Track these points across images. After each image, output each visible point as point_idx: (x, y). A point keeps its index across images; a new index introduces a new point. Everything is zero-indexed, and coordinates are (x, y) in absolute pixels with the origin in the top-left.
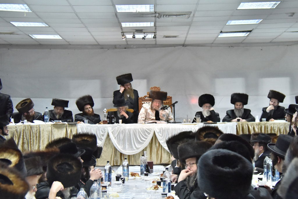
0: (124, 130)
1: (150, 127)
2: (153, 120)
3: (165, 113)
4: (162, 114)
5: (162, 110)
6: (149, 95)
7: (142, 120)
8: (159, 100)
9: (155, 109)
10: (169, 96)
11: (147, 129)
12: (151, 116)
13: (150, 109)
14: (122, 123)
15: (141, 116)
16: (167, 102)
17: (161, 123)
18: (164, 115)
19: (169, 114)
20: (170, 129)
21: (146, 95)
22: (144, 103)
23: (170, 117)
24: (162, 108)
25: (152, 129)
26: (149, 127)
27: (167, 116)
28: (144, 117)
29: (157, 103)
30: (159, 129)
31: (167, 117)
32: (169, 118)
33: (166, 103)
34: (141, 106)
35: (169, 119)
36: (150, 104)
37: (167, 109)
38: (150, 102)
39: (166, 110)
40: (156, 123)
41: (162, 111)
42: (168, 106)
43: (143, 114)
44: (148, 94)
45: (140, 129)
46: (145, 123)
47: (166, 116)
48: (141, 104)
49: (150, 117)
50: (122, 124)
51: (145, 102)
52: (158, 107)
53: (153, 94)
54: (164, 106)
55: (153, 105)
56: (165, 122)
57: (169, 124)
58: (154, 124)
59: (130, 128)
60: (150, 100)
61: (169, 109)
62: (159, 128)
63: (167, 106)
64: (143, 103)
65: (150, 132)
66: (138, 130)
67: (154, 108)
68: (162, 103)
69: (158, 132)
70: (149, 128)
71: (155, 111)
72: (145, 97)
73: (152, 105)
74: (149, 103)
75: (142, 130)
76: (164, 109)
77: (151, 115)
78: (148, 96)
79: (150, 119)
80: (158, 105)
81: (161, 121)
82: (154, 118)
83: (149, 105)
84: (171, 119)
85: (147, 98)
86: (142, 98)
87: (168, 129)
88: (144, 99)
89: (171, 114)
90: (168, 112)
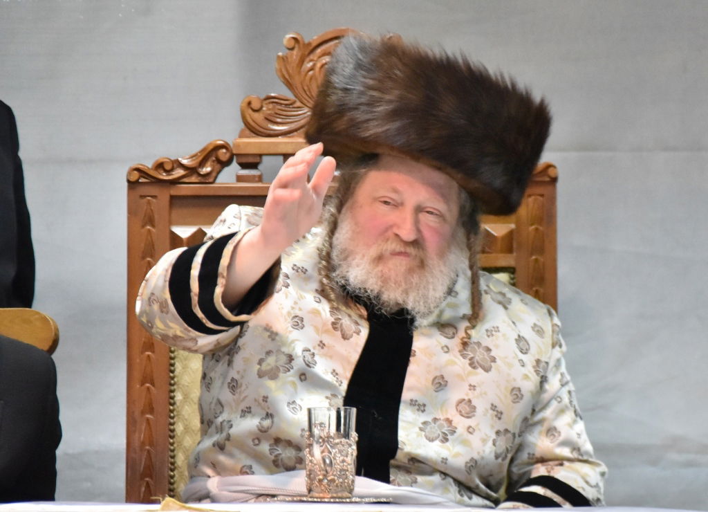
16: (499, 230)
23: (554, 434)
31: (510, 444)
44: (250, 129)
47: (499, 416)
64: (184, 232)
71: (365, 333)
72: (216, 156)
85: (240, 179)
86: (179, 172)
88: (207, 179)
89: (570, 392)
90: (526, 377)
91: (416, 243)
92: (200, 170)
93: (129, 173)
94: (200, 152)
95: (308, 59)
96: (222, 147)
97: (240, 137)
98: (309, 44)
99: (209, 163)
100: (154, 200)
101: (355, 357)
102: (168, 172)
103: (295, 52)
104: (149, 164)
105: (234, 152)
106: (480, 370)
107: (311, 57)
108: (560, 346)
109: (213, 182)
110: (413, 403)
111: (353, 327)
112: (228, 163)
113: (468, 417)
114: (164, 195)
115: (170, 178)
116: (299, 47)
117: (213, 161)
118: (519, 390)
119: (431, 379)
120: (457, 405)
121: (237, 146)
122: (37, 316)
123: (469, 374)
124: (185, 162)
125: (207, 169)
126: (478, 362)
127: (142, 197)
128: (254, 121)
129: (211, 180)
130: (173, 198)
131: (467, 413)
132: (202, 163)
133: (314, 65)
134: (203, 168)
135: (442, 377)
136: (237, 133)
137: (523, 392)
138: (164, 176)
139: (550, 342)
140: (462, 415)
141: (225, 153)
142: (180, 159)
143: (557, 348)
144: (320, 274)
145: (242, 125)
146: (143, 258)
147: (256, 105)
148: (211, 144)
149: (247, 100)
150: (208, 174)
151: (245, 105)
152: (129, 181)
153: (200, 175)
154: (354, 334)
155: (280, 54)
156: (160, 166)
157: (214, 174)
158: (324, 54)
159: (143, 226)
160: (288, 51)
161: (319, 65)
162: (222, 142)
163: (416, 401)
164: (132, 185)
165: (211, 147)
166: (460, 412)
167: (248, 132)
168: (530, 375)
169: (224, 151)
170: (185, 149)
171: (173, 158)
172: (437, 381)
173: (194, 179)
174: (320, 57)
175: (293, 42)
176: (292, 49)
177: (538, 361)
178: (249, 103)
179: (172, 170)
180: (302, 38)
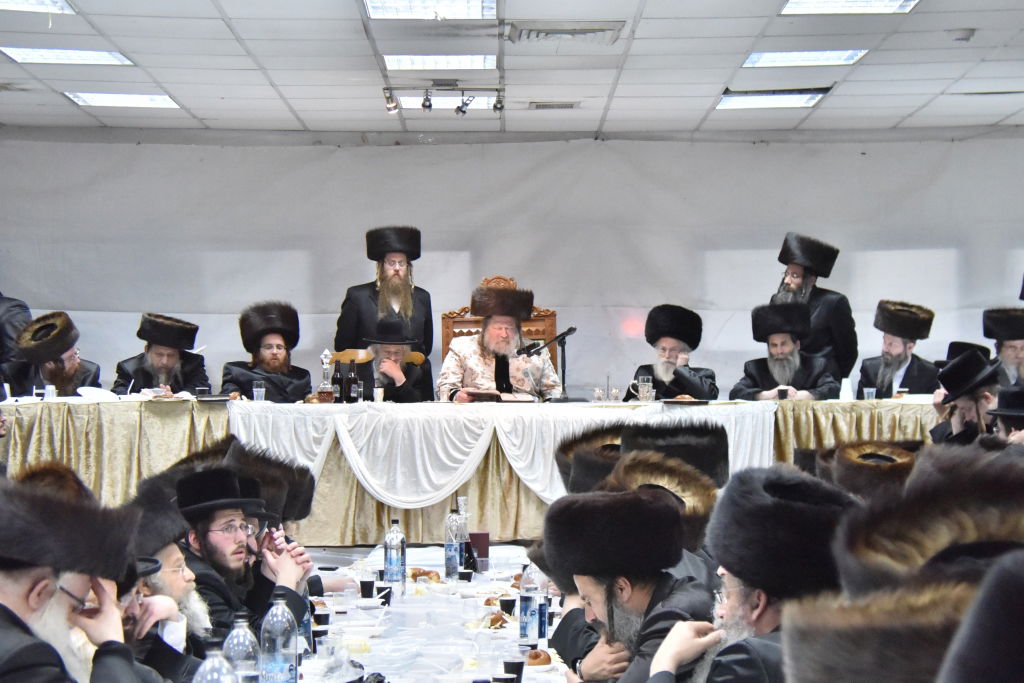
0: (391, 423)
1: (481, 416)
3: (531, 365)
4: (518, 370)
5: (519, 357)
8: (508, 319)
9: (493, 351)
10: (544, 309)
11: (470, 421)
12: (479, 378)
13: (475, 354)
16: (541, 329)
18: (526, 374)
19: (543, 370)
20: (548, 422)
23: (548, 378)
24: (523, 348)
25: (485, 423)
26: (477, 415)
27: (538, 375)
29: (501, 329)
30: (510, 422)
31: (538, 382)
32: (545, 381)
33: (537, 332)
37: (539, 354)
39: (535, 356)
41: (521, 360)
42: (541, 343)
45: (448, 422)
47: (533, 375)
49: (479, 381)
52: (507, 340)
53: (484, 299)
54: (528, 342)
55: (486, 338)
59: (413, 416)
60: (476, 323)
61: (544, 353)
62: (511, 418)
63: (539, 345)
65: (478, 431)
66: (437, 425)
67: (491, 348)
69: (507, 430)
70: (478, 418)
71: (494, 362)
73: (482, 338)
74: (476, 333)
75: (452, 423)
76: (529, 355)
77: (481, 375)
80: (504, 335)
81: (515, 394)
82: (493, 385)
86: (455, 315)
87: (542, 423)
88: (462, 317)
90: (542, 364)
91: (507, 337)
92: (460, 314)
94: (460, 309)
99: (463, 312)
104: (447, 313)
110: (513, 377)
114: (452, 321)
115: (453, 316)
118: (539, 368)
119: (516, 369)
120: (524, 374)
124: (457, 312)
125: (462, 314)
126: (530, 361)
129: (464, 317)
131: (527, 376)
132: (461, 312)
135: (519, 368)
137: (541, 368)
138: (451, 316)
148: (462, 307)
154: (492, 363)
156: (450, 313)
157: (464, 315)
159: (446, 329)
164: (443, 318)
166: (525, 376)
170: (456, 309)
171: (454, 311)
173: (459, 316)
179: (453, 314)
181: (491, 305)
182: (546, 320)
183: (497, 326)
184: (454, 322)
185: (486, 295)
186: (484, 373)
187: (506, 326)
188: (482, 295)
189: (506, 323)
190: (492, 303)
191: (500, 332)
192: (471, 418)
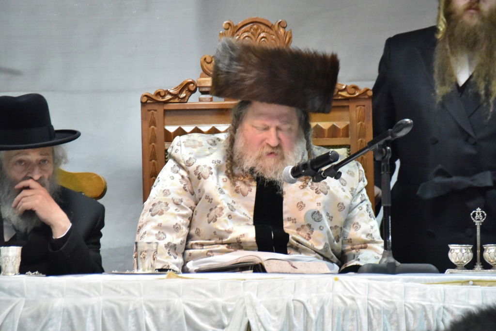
0: (36, 317)
1: (220, 301)
2: (238, 245)
3: (322, 197)
4: (301, 205)
5: (299, 183)
6: (216, 75)
7: (162, 243)
8: (284, 109)
9: (252, 170)
10: (355, 88)
11: (197, 310)
12: (223, 218)
13: (219, 169)
14: (23, 269)
15: (159, 219)
16: (341, 125)
17: (294, 269)
18: (316, 216)
19: (351, 209)
20: (356, 312)
21: (193, 73)
22: (180, 132)
23: (357, 226)
24: (305, 166)
25: (229, 315)
26: (213, 298)
27: (340, 219)
28: (176, 228)
29: (267, 129)
30: (278, 313)
31: (340, 233)
32: (352, 233)
33: (334, 132)
34: (160, 155)
35: (350, 241)
36: (223, 137)
37: (337, 176)
38: (222, 127)
39: (330, 181)
40: (259, 268)
41: (304, 187)
42: (343, 153)
43: (172, 208)
44: (206, 73)
45: (154, 314)
46: (185, 270)
47: (331, 219)
48: (161, 136)
49: (222, 224)
50: (23, 277)
51: (188, 128)
53: (236, 67)
54: (319, 152)
55: (239, 144)
56: (324, 265)
57: (351, 277)
58: (249, 275)
59: (82, 302)
60: (221, 112)
61: (351, 174)
62: (281, 306)
63: (336, 156)
64: (172, 129)
66: (131, 320)
67: (248, 164)
68: (305, 126)
70: (215, 305)
71: (254, 189)
72: (188, 88)
73: (232, 141)
74: (214, 131)
75: (162, 315)
76: (318, 177)
77: (226, 211)
78: (208, 82)
79: (219, 238)
80: (273, 142)
81: (293, 255)
82: (250, 233)
83: (214, 143)
84: (364, 245)
85: (200, 100)
86: (168, 97)
87: (345, 313)
88: (184, 100)
89: (367, 205)
90: (346, 197)
91: (279, 146)
92: (179, 96)
93: (142, 98)
94: (180, 86)
95: (236, 35)
96: (191, 83)
97: (201, 77)
98: (237, 26)
99: (184, 91)
100: (156, 112)
101: (252, 203)
102: (163, 97)
103: (229, 30)
104: (152, 93)
105: (198, 85)
106: (322, 194)
107: (238, 33)
108: (364, 181)
109: (186, 102)
110: (289, 219)
111: (247, 189)
112: (194, 91)
113: (319, 221)
114: (160, 110)
115: (164, 100)
116: (231, 28)
117: (187, 91)
118: (343, 204)
119: (296, 204)
120: (312, 216)
121: (200, 82)
122: (95, 176)
123: (316, 197)
124: (171, 91)
125: (183, 95)
126: (320, 190)
127: (149, 111)
128: (207, 69)
129: (186, 101)
130: (165, 111)
131: (318, 219)
132: (181, 92)
133: (240, 37)
134: (181, 94)
135: (302, 202)
136: (199, 75)
137: (345, 205)
138: (161, 99)
139: (358, 179)
140: (315, 221)
141: (193, 86)
142: (169, 90)
143: (362, 182)
144: (227, 167)
145: (201, 71)
146: (150, 143)
147: (208, 60)
148: (185, 81)
149: (204, 58)
150: (184, 98)
151: (202, 60)
152: (142, 102)
153: (179, 98)
154: (249, 192)
155: (221, 32)
156: (158, 94)
157: (187, 98)
158: (245, 32)
159: (150, 126)
160: (225, 30)
161: (242, 38)
162: (191, 80)
163: (290, 218)
164: (143, 104)
165: (185, 83)
166: (314, 219)
167: (204, 74)
168: (349, 196)
169: (192, 85)
170: (171, 85)
171: (165, 89)
172: (299, 205)
173: (176, 100)
174: (242, 34)
175: (227, 26)
176: (228, 29)
177: (352, 189)
178: (205, 59)
179: (165, 96)
180: (233, 23)
181: (249, 82)
182: (352, 106)
183: (259, 123)
184: (166, 112)
185: (239, 59)
186: (232, 209)
187: (277, 123)
188: (232, 59)
189: (278, 117)
190: (251, 77)
191: (264, 134)
192: (199, 306)
